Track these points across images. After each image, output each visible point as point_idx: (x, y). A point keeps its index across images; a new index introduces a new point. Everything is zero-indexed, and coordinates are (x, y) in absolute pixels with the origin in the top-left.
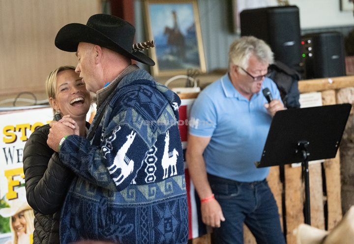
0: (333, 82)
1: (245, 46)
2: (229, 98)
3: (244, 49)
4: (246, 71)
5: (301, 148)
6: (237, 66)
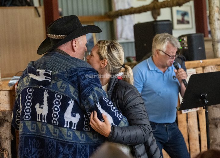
0: (203, 62)
1: (164, 37)
2: (151, 70)
3: (164, 39)
4: (165, 52)
5: (203, 98)
6: (159, 50)
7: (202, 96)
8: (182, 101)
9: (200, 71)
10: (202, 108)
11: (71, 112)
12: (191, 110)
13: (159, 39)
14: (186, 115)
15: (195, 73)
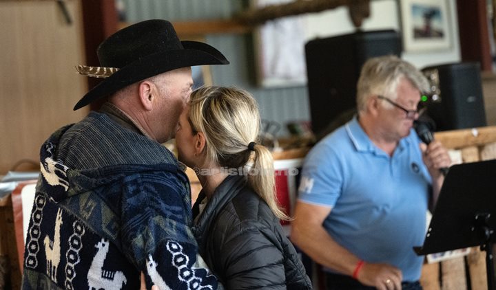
0: (479, 134)
1: (391, 66)
2: (362, 152)
5: (481, 224)
6: (381, 97)
7: (477, 217)
8: (428, 232)
9: (472, 157)
10: (478, 248)
11: (103, 269)
12: (451, 254)
13: (378, 69)
14: (437, 267)
15: (460, 162)
